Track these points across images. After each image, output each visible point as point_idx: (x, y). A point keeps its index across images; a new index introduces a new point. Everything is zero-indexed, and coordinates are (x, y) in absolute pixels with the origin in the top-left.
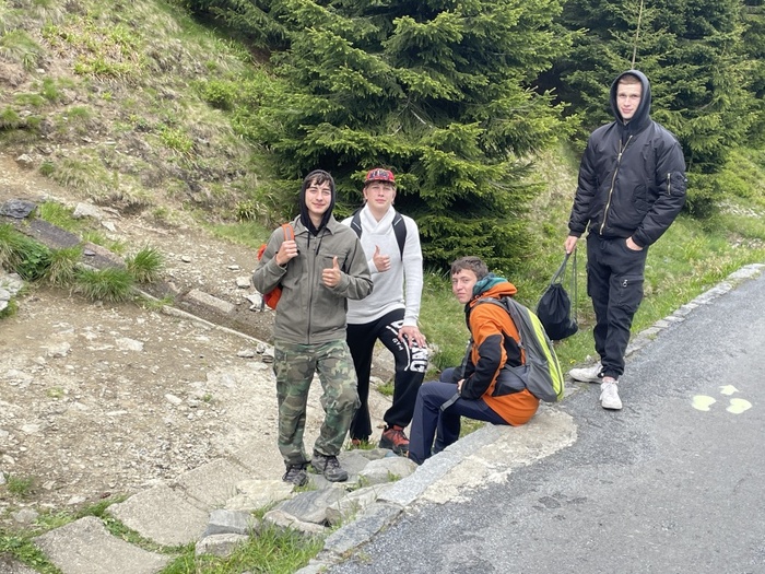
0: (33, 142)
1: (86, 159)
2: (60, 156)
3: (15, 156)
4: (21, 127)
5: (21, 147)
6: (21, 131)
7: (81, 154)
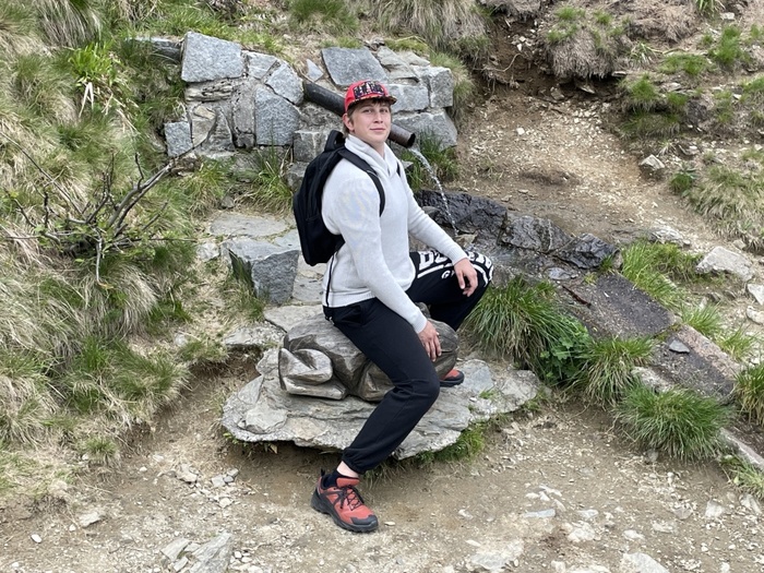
0: (672, 135)
1: (753, 168)
2: (709, 161)
3: (640, 158)
4: (660, 109)
5: (652, 144)
6: (657, 117)
7: (745, 159)
